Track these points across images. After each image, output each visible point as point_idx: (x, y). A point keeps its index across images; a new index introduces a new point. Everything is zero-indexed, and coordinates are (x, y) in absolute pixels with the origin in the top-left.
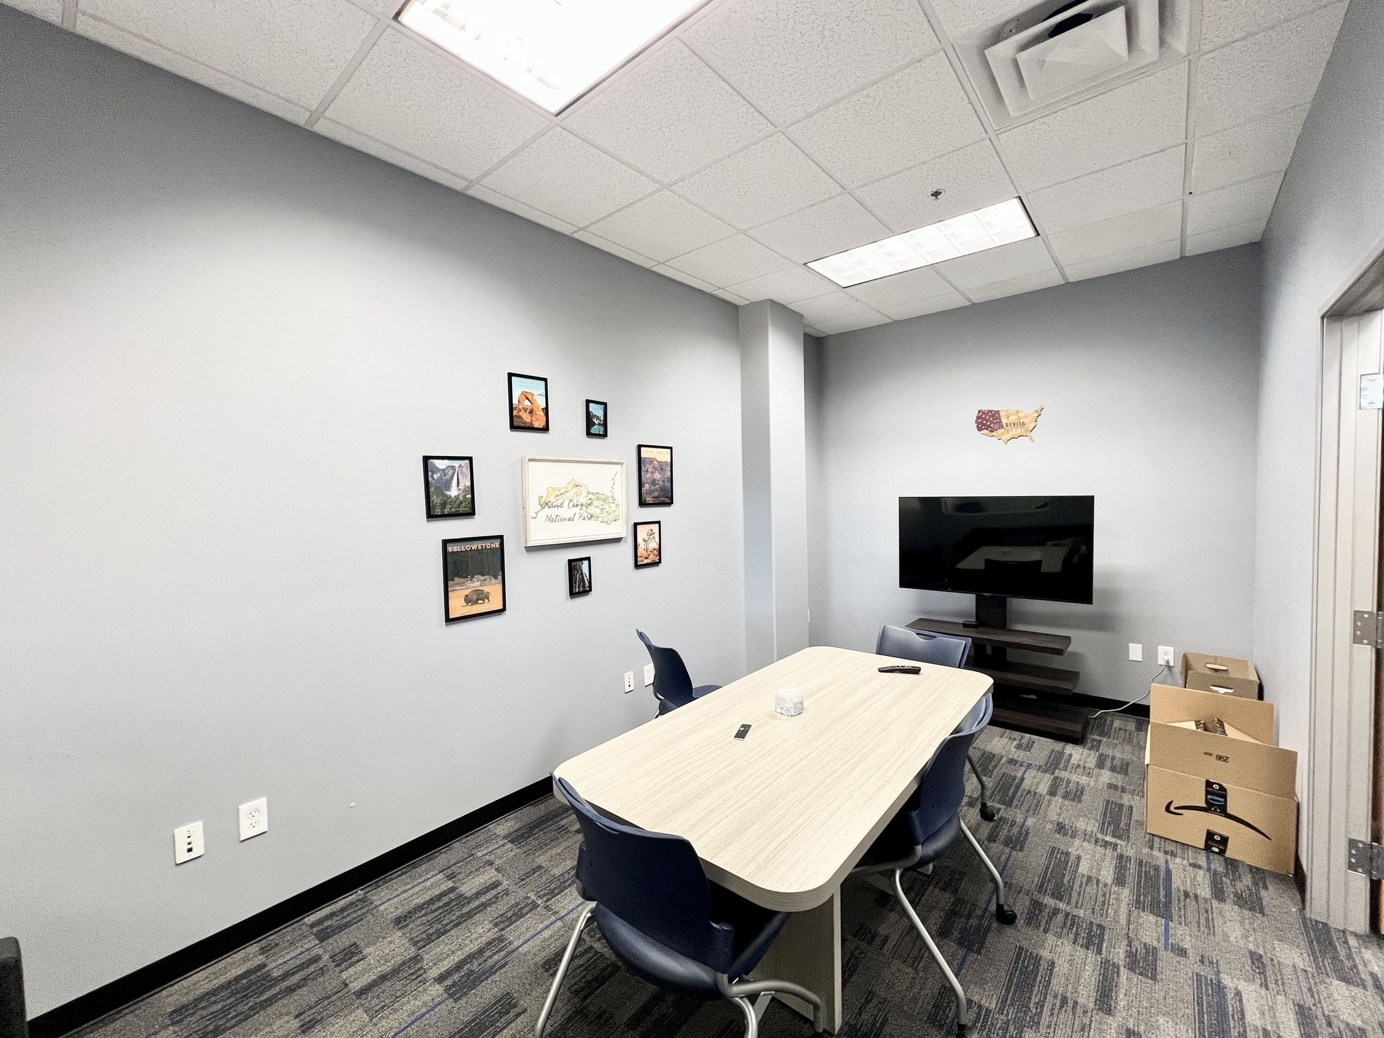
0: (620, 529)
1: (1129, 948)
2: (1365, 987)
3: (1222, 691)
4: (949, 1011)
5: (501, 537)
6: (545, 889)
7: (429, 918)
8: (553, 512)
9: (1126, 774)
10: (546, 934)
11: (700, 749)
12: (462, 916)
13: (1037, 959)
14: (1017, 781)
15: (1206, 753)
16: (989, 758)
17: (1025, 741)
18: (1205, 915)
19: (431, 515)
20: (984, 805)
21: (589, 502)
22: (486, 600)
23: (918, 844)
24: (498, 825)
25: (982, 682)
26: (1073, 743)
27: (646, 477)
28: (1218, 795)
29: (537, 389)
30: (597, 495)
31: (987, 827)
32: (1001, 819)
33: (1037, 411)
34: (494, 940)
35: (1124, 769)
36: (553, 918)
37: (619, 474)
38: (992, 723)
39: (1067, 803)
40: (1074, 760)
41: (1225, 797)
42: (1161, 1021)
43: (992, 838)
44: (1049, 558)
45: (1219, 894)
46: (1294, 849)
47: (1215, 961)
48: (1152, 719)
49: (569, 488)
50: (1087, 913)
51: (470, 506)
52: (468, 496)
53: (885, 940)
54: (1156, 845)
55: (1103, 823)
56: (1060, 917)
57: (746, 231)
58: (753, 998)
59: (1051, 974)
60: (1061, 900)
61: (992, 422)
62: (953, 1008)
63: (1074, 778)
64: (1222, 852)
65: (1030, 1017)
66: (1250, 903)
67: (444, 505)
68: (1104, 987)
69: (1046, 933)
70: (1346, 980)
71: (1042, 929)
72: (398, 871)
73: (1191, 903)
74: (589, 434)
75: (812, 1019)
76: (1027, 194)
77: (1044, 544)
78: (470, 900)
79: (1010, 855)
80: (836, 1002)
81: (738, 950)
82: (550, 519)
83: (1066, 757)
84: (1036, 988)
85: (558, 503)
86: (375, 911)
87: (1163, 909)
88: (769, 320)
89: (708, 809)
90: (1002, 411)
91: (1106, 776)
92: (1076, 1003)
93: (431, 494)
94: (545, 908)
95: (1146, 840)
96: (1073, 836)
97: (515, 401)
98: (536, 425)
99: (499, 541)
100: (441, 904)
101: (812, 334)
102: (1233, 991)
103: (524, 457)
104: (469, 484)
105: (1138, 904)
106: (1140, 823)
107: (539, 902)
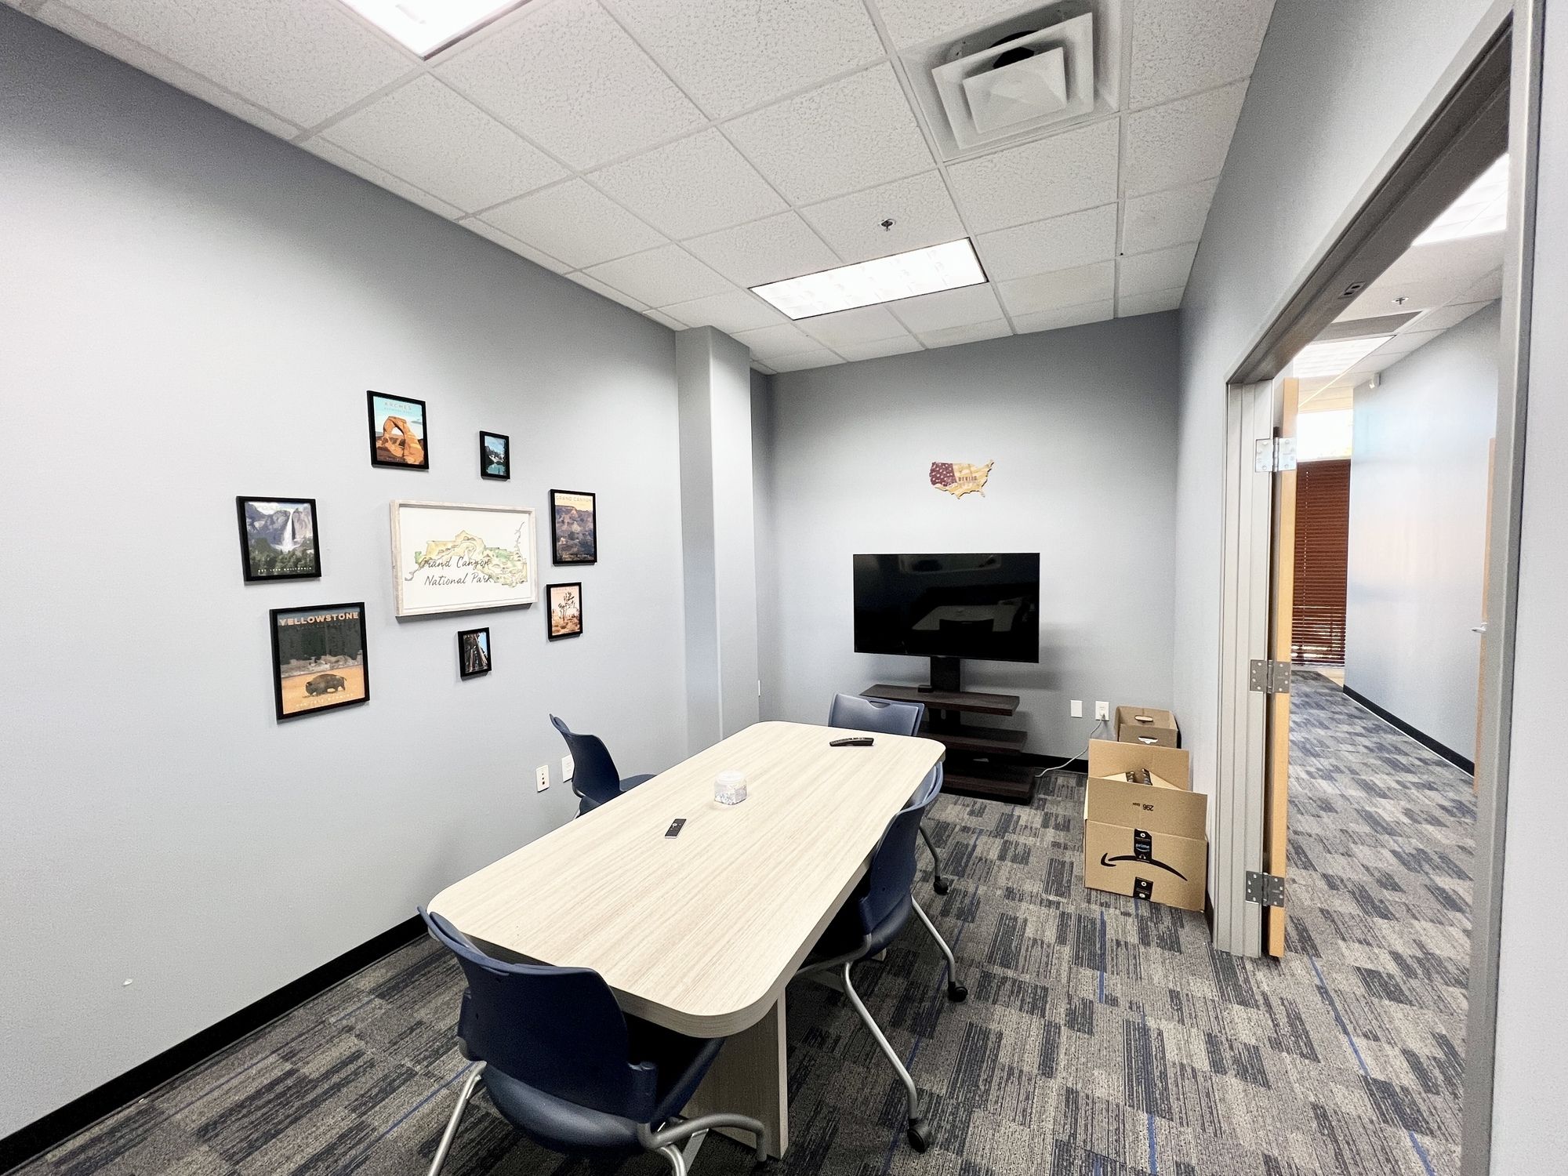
0: (529, 593)
1: (1069, 1006)
2: (1258, 1007)
3: (1148, 741)
4: (901, 1107)
5: (361, 606)
6: (426, 1050)
7: (253, 1118)
8: (436, 572)
9: (1068, 830)
10: (426, 1108)
11: (622, 855)
12: (303, 1106)
13: (985, 1034)
14: (969, 849)
15: (1134, 804)
16: (943, 828)
17: (977, 806)
18: (1134, 961)
19: (251, 576)
20: (937, 878)
21: (486, 559)
22: (340, 688)
23: (868, 934)
24: (362, 977)
25: (933, 750)
26: (1021, 804)
27: (561, 529)
28: (1144, 843)
29: (410, 415)
30: (497, 551)
31: (940, 902)
32: (954, 889)
33: (988, 465)
34: (351, 1130)
35: (1065, 826)
36: (436, 1086)
37: (526, 524)
38: (944, 790)
39: (1015, 866)
40: (1022, 822)
41: (1150, 844)
42: (1096, 1074)
43: (945, 913)
44: (1000, 617)
45: (1145, 940)
46: (1204, 886)
47: (1141, 1005)
48: (1091, 773)
49: (459, 541)
50: (1032, 977)
51: (313, 564)
52: (309, 552)
53: (836, 1041)
54: (1093, 898)
55: (1048, 883)
56: (1008, 985)
57: (680, 241)
58: (681, 1143)
59: (999, 1046)
60: (1009, 968)
61: (945, 476)
62: (904, 1103)
63: (1022, 840)
64: (1148, 897)
65: (979, 1096)
66: (1172, 944)
67: (271, 563)
68: (1046, 1050)
69: (995, 1004)
70: (1243, 1003)
71: (991, 1000)
72: (205, 1063)
73: (1122, 951)
74: (485, 474)
75: (755, 1146)
76: (976, 236)
77: (995, 603)
78: (315, 1083)
79: (963, 926)
80: (781, 1124)
81: (662, 1090)
82: (431, 581)
83: (1015, 818)
84: (985, 1065)
85: (444, 560)
86: (166, 1124)
87: (1098, 962)
88: (711, 349)
89: (629, 926)
90: (956, 464)
91: (1050, 834)
92: (1021, 1071)
93: (250, 549)
94: (426, 1075)
95: (1085, 894)
96: (1020, 900)
97: (379, 429)
98: (410, 460)
99: (358, 610)
100: (272, 1096)
101: (760, 370)
102: (1156, 1032)
103: (393, 502)
104: (310, 535)
105: (1077, 960)
106: (1081, 879)
107: (418, 1068)
